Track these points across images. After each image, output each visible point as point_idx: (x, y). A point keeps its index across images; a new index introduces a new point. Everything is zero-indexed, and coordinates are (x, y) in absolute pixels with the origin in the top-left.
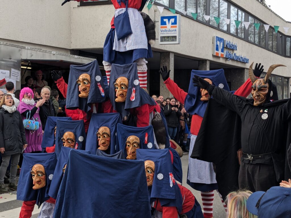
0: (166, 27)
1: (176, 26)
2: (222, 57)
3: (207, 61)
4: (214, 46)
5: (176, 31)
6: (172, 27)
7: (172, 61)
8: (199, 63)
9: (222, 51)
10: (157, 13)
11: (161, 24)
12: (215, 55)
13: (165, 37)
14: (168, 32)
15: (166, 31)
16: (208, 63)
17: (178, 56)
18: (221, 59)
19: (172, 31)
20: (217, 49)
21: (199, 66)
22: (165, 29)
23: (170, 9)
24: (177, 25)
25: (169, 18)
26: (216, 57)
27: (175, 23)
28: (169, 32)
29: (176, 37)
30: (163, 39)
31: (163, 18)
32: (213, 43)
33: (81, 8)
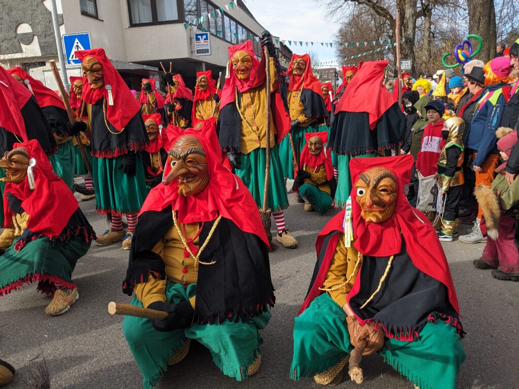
5: (208, 45)
6: (204, 42)
10: (192, 31)
11: (196, 40)
13: (200, 50)
14: (202, 46)
19: (205, 45)
22: (200, 43)
24: (209, 40)
25: (202, 35)
27: (207, 39)
29: (208, 49)
31: (197, 35)
33: (131, 29)
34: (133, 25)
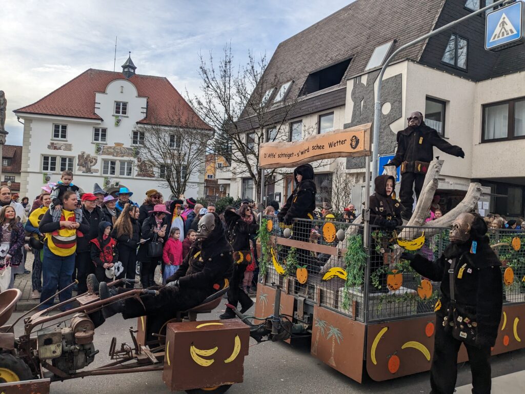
33: (482, 145)
34: (484, 141)
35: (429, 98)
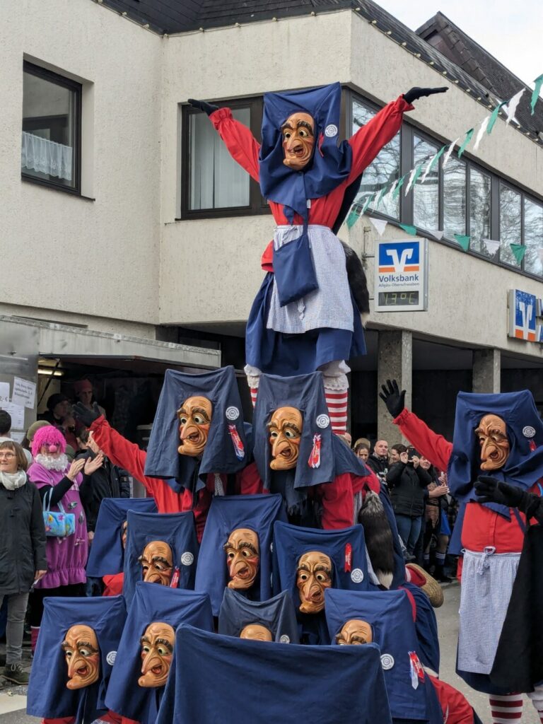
0: (393, 270)
1: (418, 267)
2: (532, 342)
3: (495, 351)
4: (510, 314)
5: (416, 278)
6: (406, 269)
7: (407, 352)
8: (473, 356)
9: (532, 326)
11: (381, 263)
12: (514, 336)
13: (390, 295)
14: (397, 283)
15: (393, 279)
16: (497, 356)
17: (420, 340)
18: (529, 345)
19: (408, 279)
20: (519, 321)
21: (473, 363)
22: (391, 274)
23: (401, 226)
25: (400, 247)
26: (518, 340)
27: (415, 259)
28: (400, 282)
29: (417, 292)
30: (387, 298)
31: (384, 247)
32: (508, 307)
34: (188, 213)
35: (32, 67)
